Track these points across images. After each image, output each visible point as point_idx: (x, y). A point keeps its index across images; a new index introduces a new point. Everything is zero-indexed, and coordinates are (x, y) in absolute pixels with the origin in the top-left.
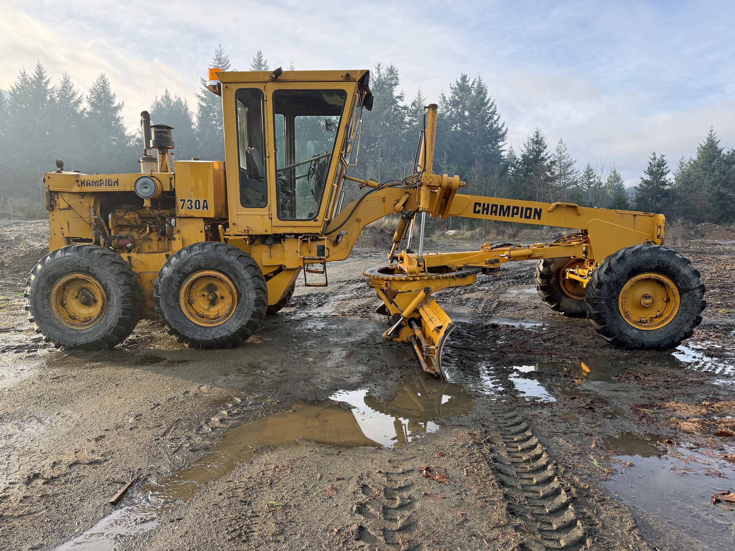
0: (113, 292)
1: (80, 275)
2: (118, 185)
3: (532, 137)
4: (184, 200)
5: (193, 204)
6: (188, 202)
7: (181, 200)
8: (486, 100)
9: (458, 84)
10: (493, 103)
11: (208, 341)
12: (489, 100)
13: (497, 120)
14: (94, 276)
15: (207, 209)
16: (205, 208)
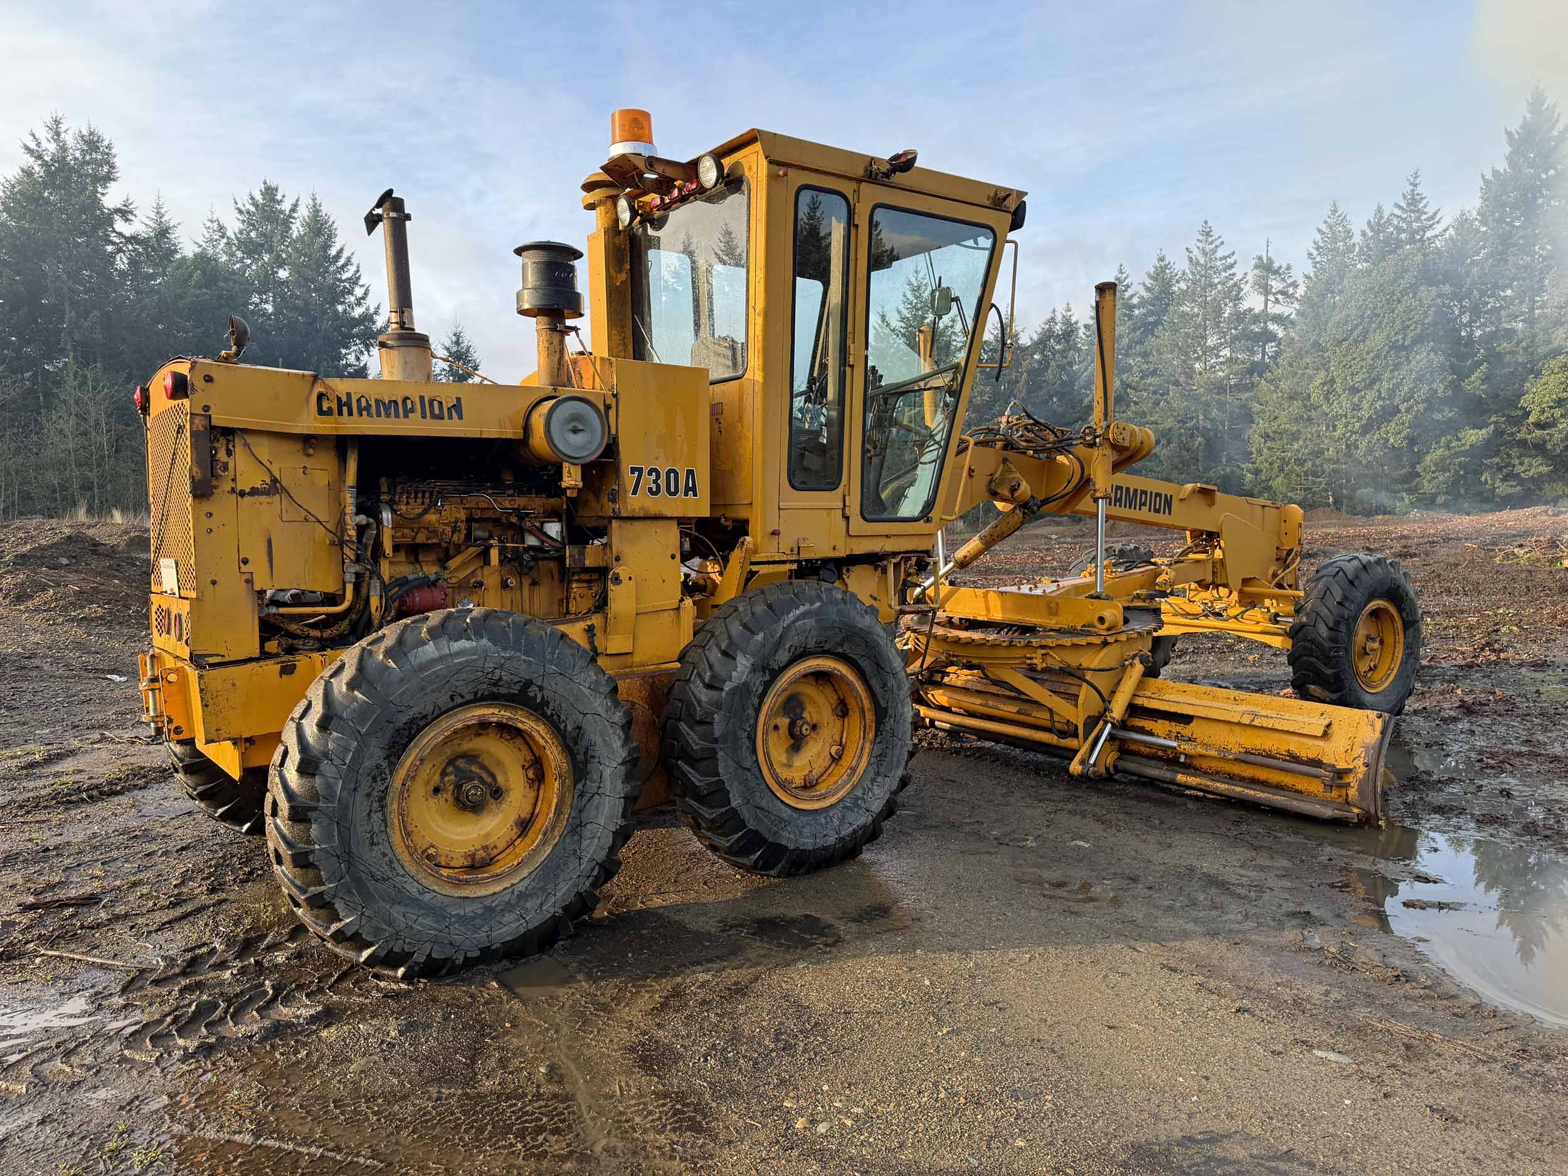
0: (600, 750)
1: (491, 711)
2: (461, 417)
3: (448, 343)
4: (640, 470)
5: (662, 482)
6: (650, 474)
7: (633, 470)
8: (333, 252)
9: (255, 204)
10: (349, 259)
11: (825, 848)
12: (341, 251)
13: (363, 298)
14: (538, 708)
15: (695, 495)
16: (691, 493)
